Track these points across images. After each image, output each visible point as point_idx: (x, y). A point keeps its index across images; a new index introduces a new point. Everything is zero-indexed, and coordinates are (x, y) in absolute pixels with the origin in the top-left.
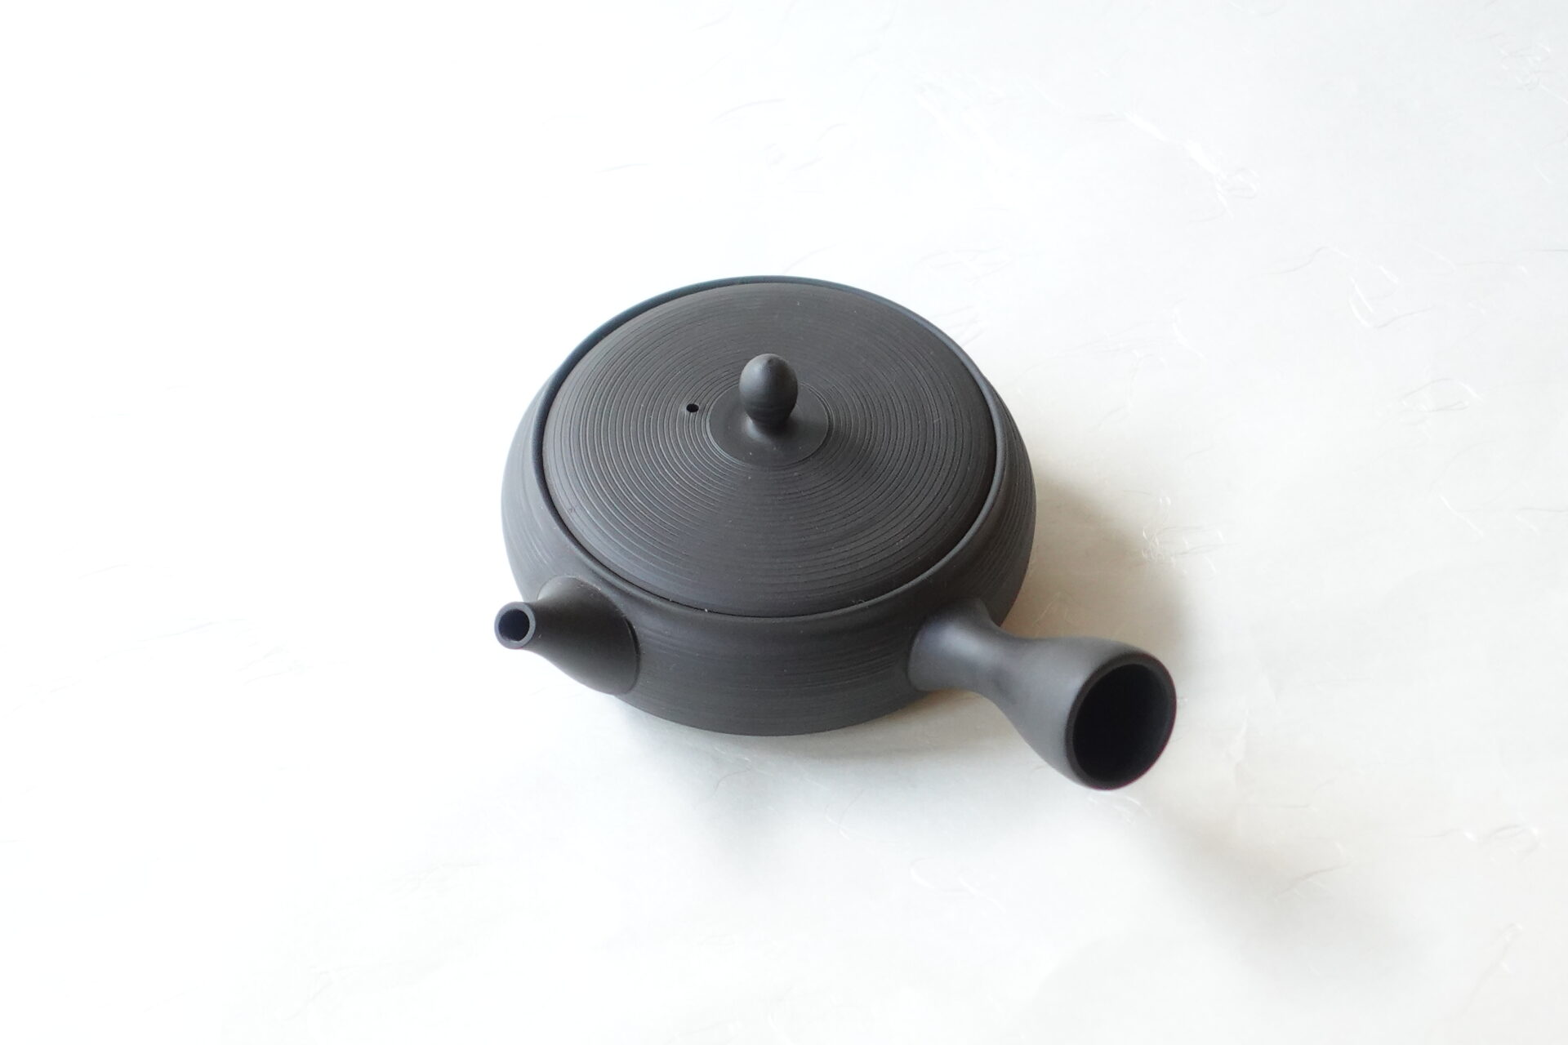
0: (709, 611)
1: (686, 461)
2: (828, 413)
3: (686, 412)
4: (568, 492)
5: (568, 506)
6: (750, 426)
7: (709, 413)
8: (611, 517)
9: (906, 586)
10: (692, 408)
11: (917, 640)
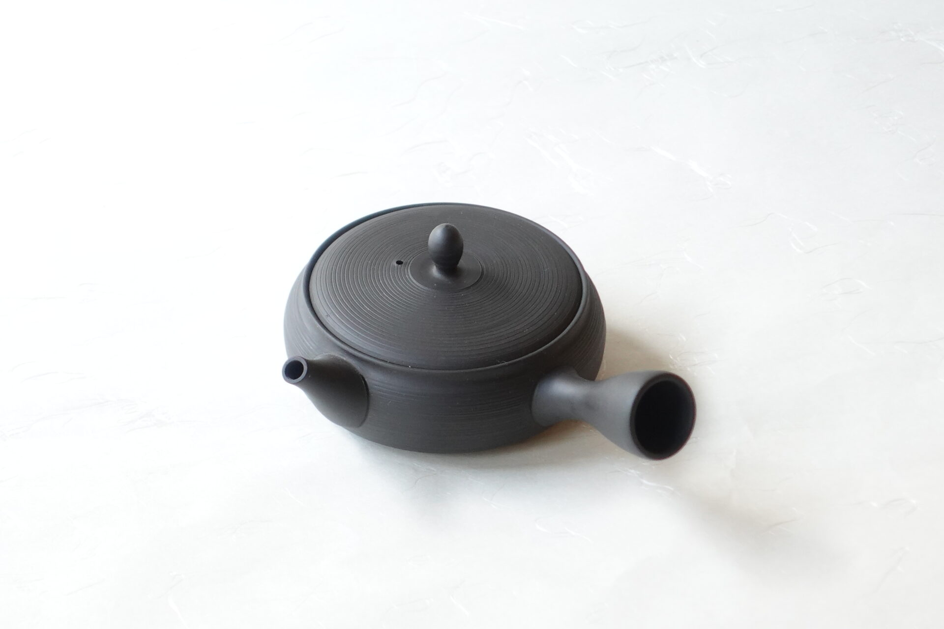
0: (412, 367)
1: (396, 288)
2: (481, 265)
3: (396, 265)
4: (325, 306)
5: (326, 314)
6: (435, 271)
7: (410, 265)
8: (352, 318)
9: (530, 355)
10: (399, 263)
11: (537, 389)
